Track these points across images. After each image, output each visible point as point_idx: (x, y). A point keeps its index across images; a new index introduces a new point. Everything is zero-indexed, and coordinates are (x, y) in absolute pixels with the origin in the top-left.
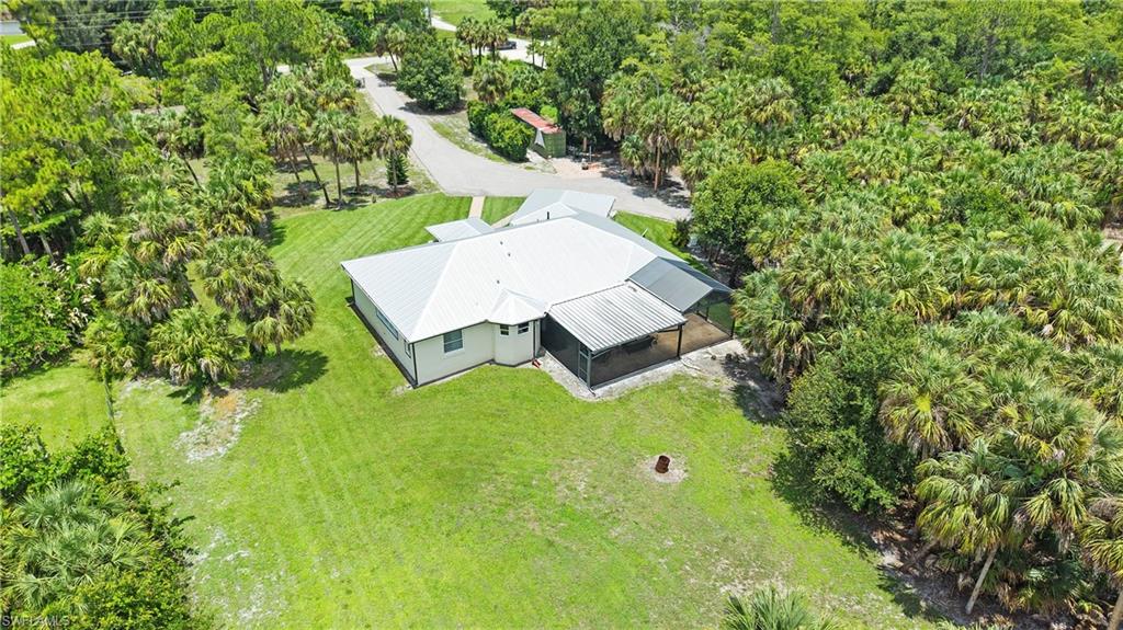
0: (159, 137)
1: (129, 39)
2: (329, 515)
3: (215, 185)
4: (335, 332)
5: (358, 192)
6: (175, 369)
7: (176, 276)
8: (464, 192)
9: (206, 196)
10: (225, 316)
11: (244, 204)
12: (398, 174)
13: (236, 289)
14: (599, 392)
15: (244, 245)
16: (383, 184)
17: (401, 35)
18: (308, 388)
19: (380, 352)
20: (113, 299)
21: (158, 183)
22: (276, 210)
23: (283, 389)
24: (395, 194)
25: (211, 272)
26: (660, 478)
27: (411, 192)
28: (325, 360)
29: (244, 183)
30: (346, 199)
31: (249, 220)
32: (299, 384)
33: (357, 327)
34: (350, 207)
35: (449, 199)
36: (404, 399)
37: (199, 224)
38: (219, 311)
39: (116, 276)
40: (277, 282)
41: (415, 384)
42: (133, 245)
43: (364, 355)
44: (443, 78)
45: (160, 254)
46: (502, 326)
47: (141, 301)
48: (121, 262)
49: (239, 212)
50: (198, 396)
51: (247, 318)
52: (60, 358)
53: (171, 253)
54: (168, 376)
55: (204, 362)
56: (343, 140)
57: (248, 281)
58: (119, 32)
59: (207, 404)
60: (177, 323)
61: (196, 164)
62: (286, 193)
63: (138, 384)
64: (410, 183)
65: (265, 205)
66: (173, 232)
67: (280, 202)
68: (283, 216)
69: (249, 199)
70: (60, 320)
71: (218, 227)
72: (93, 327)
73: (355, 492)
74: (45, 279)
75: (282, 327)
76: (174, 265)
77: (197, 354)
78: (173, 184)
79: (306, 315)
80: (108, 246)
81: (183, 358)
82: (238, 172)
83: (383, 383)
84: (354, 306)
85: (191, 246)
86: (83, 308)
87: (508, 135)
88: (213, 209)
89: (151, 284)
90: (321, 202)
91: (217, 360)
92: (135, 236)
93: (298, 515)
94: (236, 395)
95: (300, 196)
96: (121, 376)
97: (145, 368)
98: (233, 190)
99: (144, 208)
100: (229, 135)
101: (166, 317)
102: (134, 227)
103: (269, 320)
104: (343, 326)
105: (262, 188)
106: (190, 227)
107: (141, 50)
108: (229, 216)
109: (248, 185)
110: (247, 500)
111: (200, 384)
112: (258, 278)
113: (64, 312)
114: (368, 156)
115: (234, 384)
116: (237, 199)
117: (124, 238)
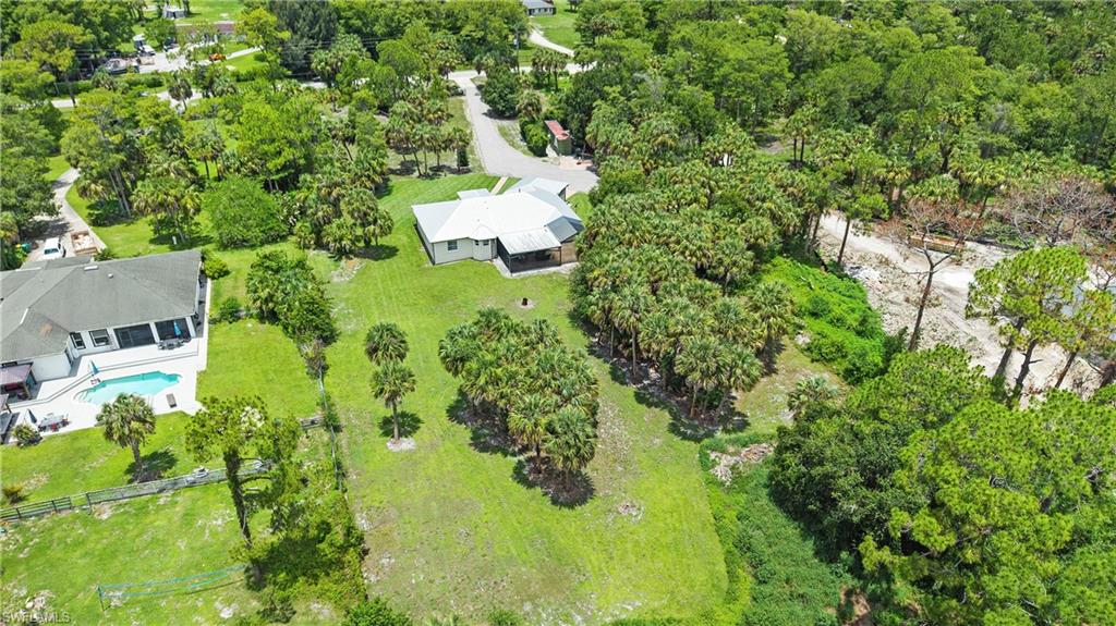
0: (333, 133)
1: (321, 61)
2: (385, 303)
3: (359, 162)
4: (405, 239)
5: (438, 169)
6: (332, 244)
7: (336, 204)
8: (498, 174)
9: (353, 167)
10: (355, 224)
11: (371, 173)
12: (463, 161)
13: (359, 212)
14: (514, 275)
15: (365, 193)
16: (455, 165)
17: (491, 62)
18: (387, 260)
19: (423, 249)
20: (309, 212)
21: (331, 159)
22: (391, 177)
23: (376, 260)
24: (458, 172)
25: (349, 203)
26: (523, 307)
27: (469, 171)
28: (397, 250)
29: (372, 162)
30: (431, 173)
31: (373, 181)
32: (383, 259)
33: (416, 238)
34: (431, 178)
35: (488, 177)
36: (428, 269)
37: (348, 181)
38: (353, 221)
39: (311, 202)
40: (377, 210)
41: (434, 263)
42: (319, 189)
43: (415, 249)
44: (510, 96)
45: (330, 194)
46: (477, 241)
47: (320, 214)
48: (313, 196)
49: (369, 177)
50: (340, 259)
51: (363, 225)
52: (283, 238)
53: (334, 194)
54: (329, 250)
55: (344, 243)
56: (428, 141)
57: (364, 208)
58: (316, 57)
59: (343, 262)
60: (334, 225)
61: (350, 147)
62: (399, 167)
63: (316, 252)
64: (470, 166)
65: (382, 174)
66: (336, 185)
67: (393, 172)
68: (394, 180)
69: (374, 171)
70: (285, 221)
71: (358, 183)
72: (299, 225)
73: (397, 297)
74: (281, 202)
75: (377, 231)
76: (335, 199)
77: (341, 239)
78: (338, 160)
79: (389, 227)
80: (308, 188)
81: (335, 241)
82: (370, 156)
83: (420, 262)
84: (417, 229)
85: (343, 192)
86: (295, 217)
87: (535, 139)
88: (356, 174)
89: (325, 207)
90: (417, 174)
91: (349, 242)
92: (320, 185)
93: (373, 303)
94: (356, 260)
95: (406, 170)
96: (309, 248)
97: (320, 245)
98: (366, 165)
99: (325, 173)
100: (367, 136)
101: (330, 222)
102: (319, 181)
103: (372, 227)
104: (409, 237)
105: (381, 165)
106: (343, 183)
107: (328, 68)
108: (363, 179)
109: (374, 163)
110: (355, 296)
111: (341, 253)
112: (369, 208)
113: (287, 218)
114: (445, 149)
115: (355, 256)
116: (369, 170)
117: (316, 185)
